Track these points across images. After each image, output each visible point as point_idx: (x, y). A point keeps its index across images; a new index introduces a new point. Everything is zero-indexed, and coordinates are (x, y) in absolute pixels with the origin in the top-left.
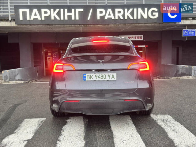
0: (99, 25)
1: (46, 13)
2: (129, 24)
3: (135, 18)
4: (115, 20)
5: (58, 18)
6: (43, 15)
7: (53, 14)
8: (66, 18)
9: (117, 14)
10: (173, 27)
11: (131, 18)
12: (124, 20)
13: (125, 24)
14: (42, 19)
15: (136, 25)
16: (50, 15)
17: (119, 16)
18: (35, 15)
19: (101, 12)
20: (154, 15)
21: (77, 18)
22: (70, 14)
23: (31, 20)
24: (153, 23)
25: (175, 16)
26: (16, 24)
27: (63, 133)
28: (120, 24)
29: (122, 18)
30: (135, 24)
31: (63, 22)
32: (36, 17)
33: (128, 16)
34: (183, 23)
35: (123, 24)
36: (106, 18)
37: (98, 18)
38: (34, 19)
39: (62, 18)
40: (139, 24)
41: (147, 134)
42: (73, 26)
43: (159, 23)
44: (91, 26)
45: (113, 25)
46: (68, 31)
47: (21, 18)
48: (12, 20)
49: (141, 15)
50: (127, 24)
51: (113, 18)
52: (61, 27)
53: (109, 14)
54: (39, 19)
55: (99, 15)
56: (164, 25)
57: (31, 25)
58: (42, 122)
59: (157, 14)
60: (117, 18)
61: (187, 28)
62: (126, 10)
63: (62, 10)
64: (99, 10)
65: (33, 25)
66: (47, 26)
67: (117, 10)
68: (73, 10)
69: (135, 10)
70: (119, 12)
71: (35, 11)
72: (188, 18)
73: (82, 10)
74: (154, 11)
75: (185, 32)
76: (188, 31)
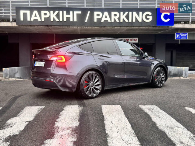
0: (96, 27)
1: (45, 14)
2: (124, 26)
3: (130, 21)
4: (111, 22)
5: (57, 20)
6: (43, 17)
7: (53, 16)
8: (65, 20)
9: (113, 17)
10: (166, 31)
11: (126, 21)
12: (120, 22)
13: (121, 27)
14: (42, 20)
15: (131, 27)
16: (50, 17)
17: (115, 19)
18: (36, 16)
19: (98, 15)
20: (148, 19)
21: (75, 20)
22: (68, 16)
23: (32, 21)
24: (147, 26)
25: (168, 20)
26: (17, 24)
27: (60, 117)
28: (116, 26)
29: (117, 21)
31: (62, 23)
32: (36, 18)
33: (123, 19)
34: (175, 27)
35: (119, 26)
36: (102, 21)
37: (95, 20)
38: (34, 20)
39: (61, 20)
40: (133, 26)
41: (134, 118)
42: (71, 27)
43: (153, 26)
44: (89, 27)
45: (109, 27)
46: (66, 32)
47: (22, 19)
48: (13, 21)
49: (136, 19)
50: (123, 26)
51: (109, 21)
52: (59, 29)
53: (106, 17)
54: (39, 20)
55: (96, 18)
56: (157, 28)
57: (31, 26)
58: (41, 109)
59: (150, 18)
60: (113, 21)
61: (179, 32)
62: (122, 13)
63: (61, 12)
64: (96, 13)
65: (33, 25)
66: (46, 27)
67: (113, 13)
68: (71, 12)
69: (130, 13)
70: (115, 15)
71: (35, 12)
72: (180, 22)
73: (80, 12)
74: (148, 15)
75: (178, 36)
76: (181, 34)
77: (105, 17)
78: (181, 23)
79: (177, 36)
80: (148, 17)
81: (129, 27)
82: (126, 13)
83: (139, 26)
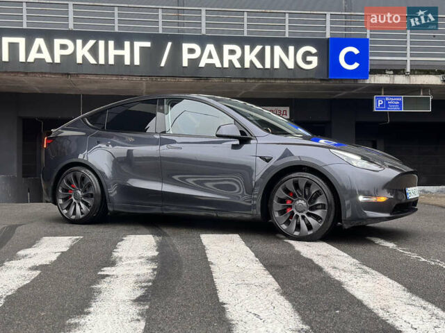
0: (186, 80)
1: (63, 47)
2: (254, 79)
4: (222, 68)
5: (92, 61)
6: (58, 53)
7: (82, 51)
8: (111, 61)
9: (227, 57)
10: (354, 92)
11: (259, 65)
12: (243, 69)
13: (245, 79)
14: (56, 61)
15: (269, 81)
16: (74, 53)
17: (231, 62)
18: (39, 51)
19: (191, 51)
20: (310, 63)
21: (137, 62)
22: (119, 52)
23: (29, 63)
24: (307, 79)
25: (356, 65)
28: (234, 78)
29: (238, 65)
30: (268, 79)
31: (104, 69)
32: (40, 56)
33: (251, 62)
34: (373, 82)
35: (241, 79)
36: (202, 64)
37: (185, 64)
38: (36, 59)
39: (102, 61)
40: (276, 79)
42: (125, 78)
43: (321, 80)
44: (169, 79)
45: (216, 80)
47: (5, 58)
49: (281, 61)
50: (250, 79)
51: (218, 65)
52: (96, 82)
53: (210, 56)
54: (49, 60)
55: (186, 58)
56: (331, 84)
57: (26, 73)
59: (315, 61)
60: (226, 65)
61: (383, 92)
62: (247, 48)
63: (102, 43)
64: (186, 46)
65: (33, 73)
66: (64, 78)
67: (227, 48)
68: (127, 44)
69: (268, 48)
70: (232, 52)
71: (39, 42)
72: (385, 70)
73: (148, 44)
74: (308, 53)
75: (380, 102)
76: (387, 99)
77: (208, 56)
78: (387, 72)
79: (379, 104)
80: (309, 58)
81: (264, 81)
82: (258, 48)
83: (289, 79)
